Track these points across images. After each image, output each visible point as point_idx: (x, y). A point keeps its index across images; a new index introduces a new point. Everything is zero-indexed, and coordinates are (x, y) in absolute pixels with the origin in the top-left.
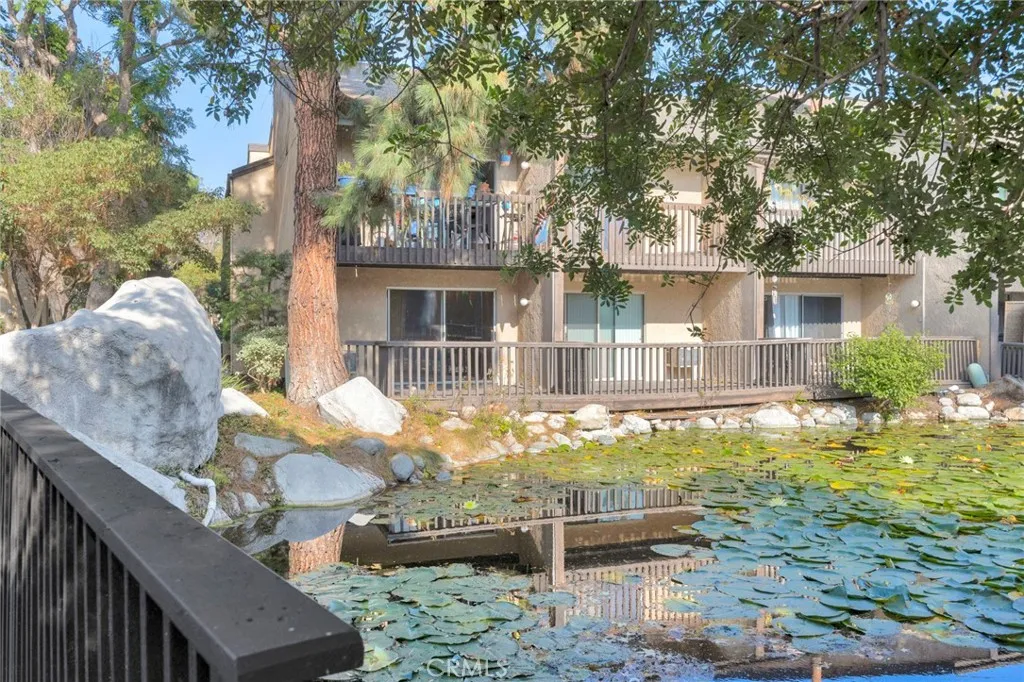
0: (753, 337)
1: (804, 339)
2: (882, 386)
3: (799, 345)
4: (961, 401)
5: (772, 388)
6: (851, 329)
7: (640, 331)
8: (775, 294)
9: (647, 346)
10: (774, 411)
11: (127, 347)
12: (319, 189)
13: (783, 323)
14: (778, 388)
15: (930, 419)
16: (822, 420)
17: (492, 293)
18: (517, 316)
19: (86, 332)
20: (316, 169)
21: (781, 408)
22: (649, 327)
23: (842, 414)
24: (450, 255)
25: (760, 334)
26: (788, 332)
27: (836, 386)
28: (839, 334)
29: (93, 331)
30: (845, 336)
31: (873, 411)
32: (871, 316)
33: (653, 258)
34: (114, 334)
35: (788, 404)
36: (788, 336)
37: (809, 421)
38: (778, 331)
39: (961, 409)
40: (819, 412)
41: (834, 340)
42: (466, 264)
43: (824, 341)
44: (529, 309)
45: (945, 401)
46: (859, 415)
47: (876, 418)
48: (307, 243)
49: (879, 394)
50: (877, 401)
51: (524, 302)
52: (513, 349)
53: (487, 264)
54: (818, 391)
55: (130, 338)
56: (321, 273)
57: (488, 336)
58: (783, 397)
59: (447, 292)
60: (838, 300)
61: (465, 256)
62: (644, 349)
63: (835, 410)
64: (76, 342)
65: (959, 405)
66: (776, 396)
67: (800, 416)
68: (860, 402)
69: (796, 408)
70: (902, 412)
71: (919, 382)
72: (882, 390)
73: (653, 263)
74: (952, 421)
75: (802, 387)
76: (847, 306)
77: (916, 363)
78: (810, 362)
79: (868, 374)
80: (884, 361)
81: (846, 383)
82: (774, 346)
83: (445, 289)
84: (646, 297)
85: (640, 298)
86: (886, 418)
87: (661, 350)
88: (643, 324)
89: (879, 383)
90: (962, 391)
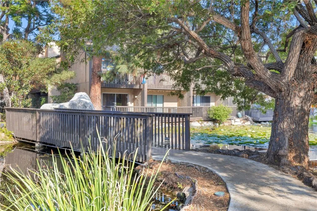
0: (190, 106)
1: (201, 106)
2: (218, 117)
3: (201, 108)
4: (236, 121)
5: (195, 118)
6: (212, 104)
7: (162, 104)
8: (195, 95)
9: (164, 107)
10: (195, 123)
11: (87, 106)
12: (98, 71)
13: (196, 103)
14: (196, 118)
15: (229, 125)
16: (206, 125)
17: (127, 94)
18: (134, 100)
19: (81, 103)
20: (98, 67)
21: (197, 122)
22: (165, 103)
23: (210, 123)
24: (121, 85)
25: (192, 105)
26: (198, 105)
27: (209, 117)
28: (210, 106)
29: (82, 103)
30: (211, 106)
31: (217, 123)
32: (217, 101)
33: (167, 87)
34: (85, 103)
35: (198, 121)
36: (197, 105)
37: (203, 125)
38: (195, 105)
39: (236, 122)
40: (205, 123)
41: (209, 107)
42: (124, 88)
43: (206, 107)
44: (137, 98)
45: (232, 121)
46: (214, 124)
47: (218, 124)
48: (95, 83)
49: (218, 119)
50: (218, 120)
51: (136, 97)
52: (133, 108)
53: (129, 88)
54: (205, 118)
55: (87, 104)
56: (98, 90)
57: (126, 105)
58: (197, 120)
59: (117, 94)
60: (209, 97)
61: (124, 86)
62: (163, 108)
63: (208, 123)
64: (79, 104)
65: (235, 122)
66: (196, 119)
67: (201, 124)
68: (214, 121)
69: (200, 122)
70: (223, 123)
71: (226, 116)
72: (219, 118)
73: (167, 88)
74: (234, 125)
75: (201, 117)
76: (212, 99)
77: (226, 112)
78: (203, 113)
79: (216, 114)
80: (219, 111)
81: (211, 116)
82: (195, 108)
83: (116, 93)
84: (164, 96)
85: (162, 96)
86: (219, 124)
87: (167, 108)
88: (163, 102)
89: (218, 116)
90: (236, 119)
